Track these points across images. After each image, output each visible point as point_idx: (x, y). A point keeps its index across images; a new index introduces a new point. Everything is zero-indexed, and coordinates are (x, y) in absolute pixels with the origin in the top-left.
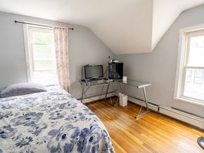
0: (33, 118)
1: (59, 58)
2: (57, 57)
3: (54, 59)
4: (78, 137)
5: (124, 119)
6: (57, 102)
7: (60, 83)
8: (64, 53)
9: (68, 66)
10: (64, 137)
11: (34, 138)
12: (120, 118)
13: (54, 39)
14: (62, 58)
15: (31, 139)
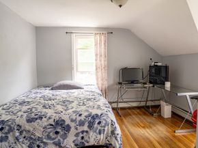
0: (67, 103)
1: (98, 61)
2: (96, 60)
3: (94, 61)
4: (90, 118)
5: (159, 130)
6: (87, 97)
7: (97, 84)
8: (103, 56)
9: (106, 68)
10: (80, 115)
11: (64, 112)
12: (154, 128)
13: (94, 44)
14: (101, 61)
15: (62, 112)
